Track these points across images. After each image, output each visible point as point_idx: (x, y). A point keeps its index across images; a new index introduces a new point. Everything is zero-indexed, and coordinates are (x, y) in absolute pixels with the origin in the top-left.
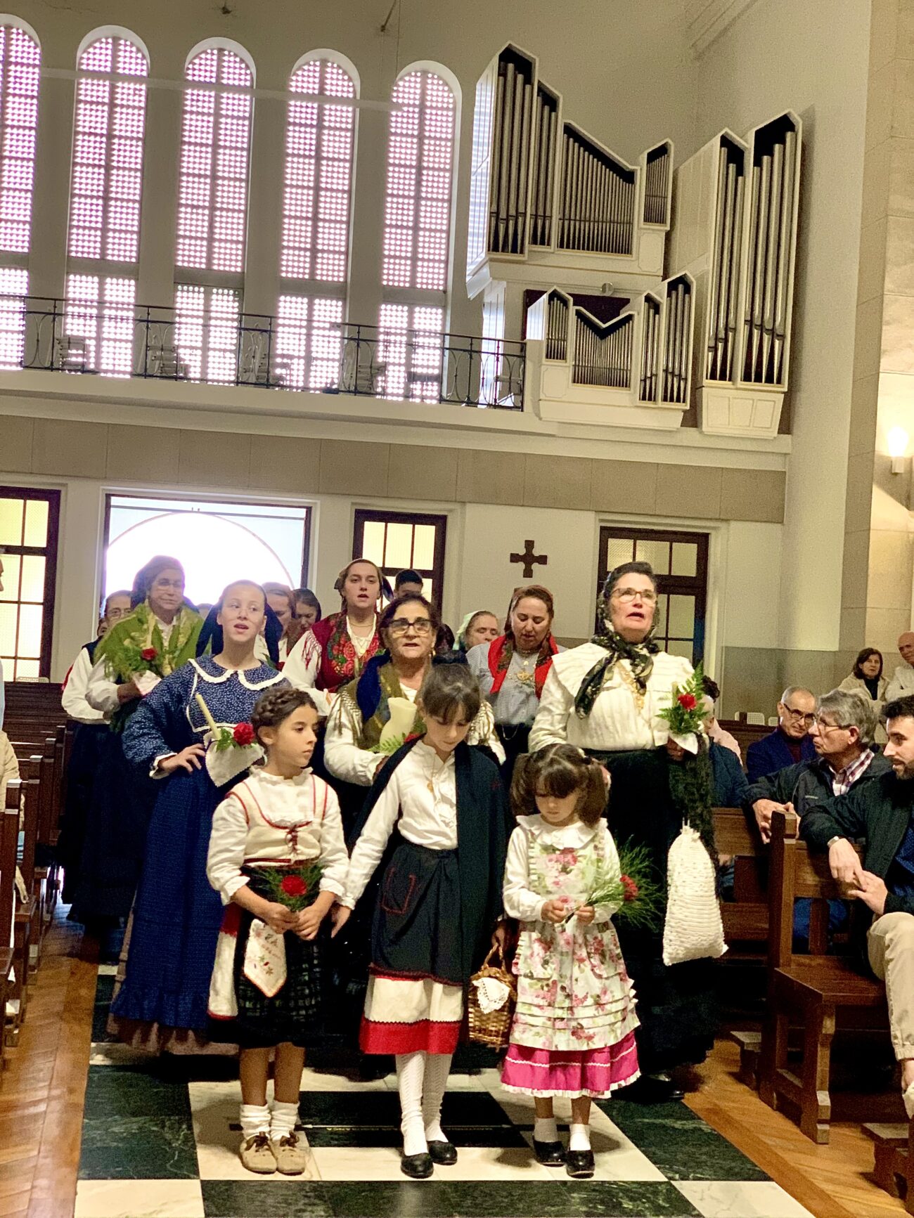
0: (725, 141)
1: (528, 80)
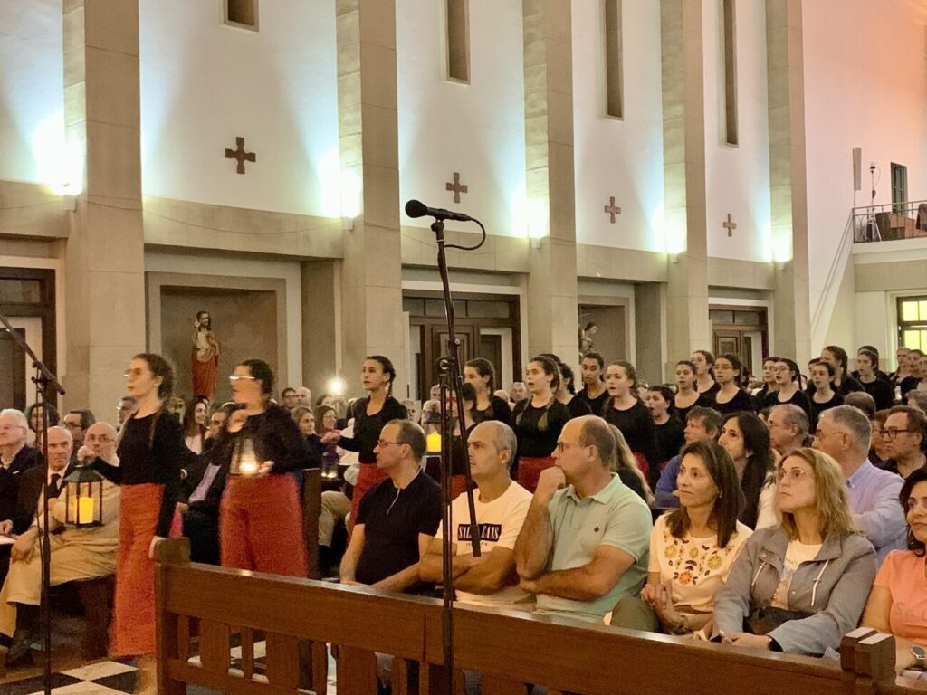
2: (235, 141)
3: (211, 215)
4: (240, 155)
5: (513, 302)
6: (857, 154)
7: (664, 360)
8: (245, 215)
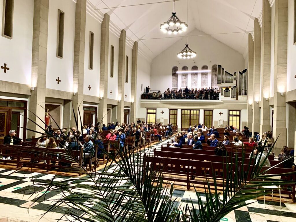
0: (239, 72)
1: (221, 67)
2: (57, 78)
3: (53, 91)
4: (58, 80)
5: (96, 108)
6: (142, 85)
7: (116, 118)
8: (59, 92)
